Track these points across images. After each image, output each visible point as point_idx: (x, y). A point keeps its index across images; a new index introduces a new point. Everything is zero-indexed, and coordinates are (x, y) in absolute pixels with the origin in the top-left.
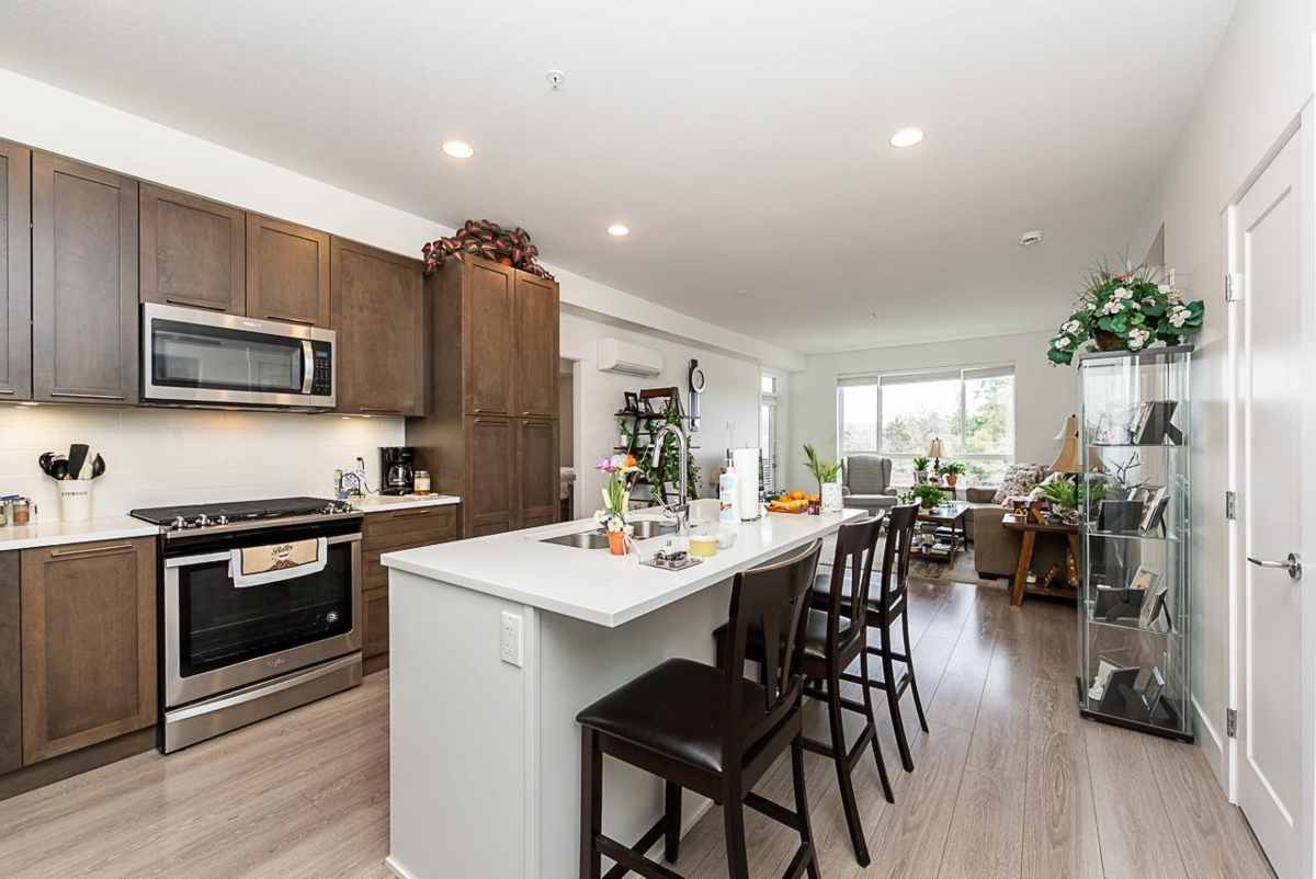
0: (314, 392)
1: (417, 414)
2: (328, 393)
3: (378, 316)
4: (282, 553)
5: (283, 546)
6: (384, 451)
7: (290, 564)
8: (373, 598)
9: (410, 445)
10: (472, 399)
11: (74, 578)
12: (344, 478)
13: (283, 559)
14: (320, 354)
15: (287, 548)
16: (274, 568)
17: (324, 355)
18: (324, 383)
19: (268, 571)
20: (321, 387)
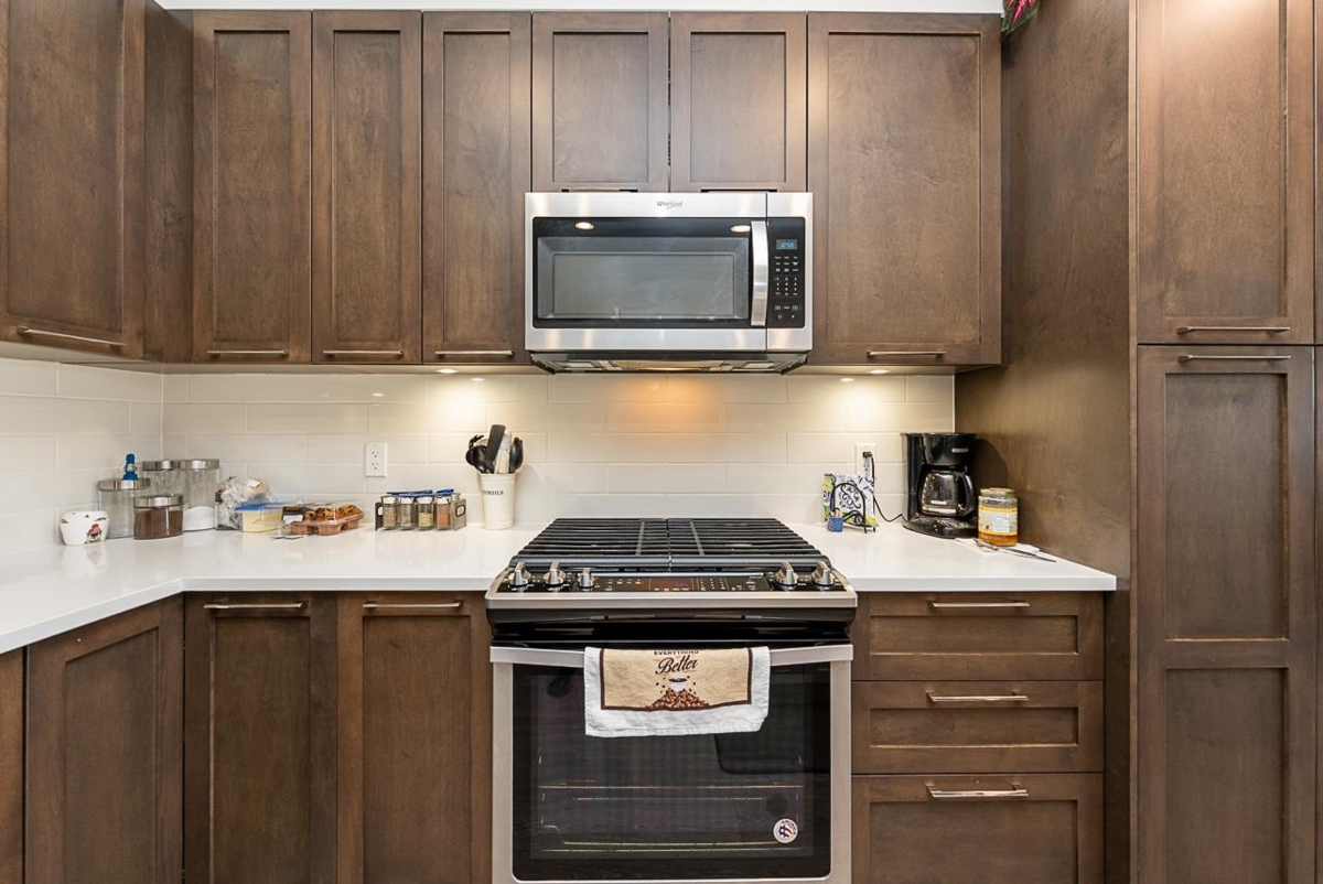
0: (773, 321)
1: (984, 361)
2: (798, 322)
3: (900, 155)
4: (676, 675)
5: (677, 656)
6: (914, 441)
7: (689, 703)
8: (878, 798)
9: (969, 429)
10: (1161, 298)
11: (396, 646)
12: (838, 490)
13: (677, 688)
14: (783, 245)
15: (687, 664)
16: (659, 706)
17: (791, 245)
18: (791, 302)
19: (647, 709)
20: (784, 311)
